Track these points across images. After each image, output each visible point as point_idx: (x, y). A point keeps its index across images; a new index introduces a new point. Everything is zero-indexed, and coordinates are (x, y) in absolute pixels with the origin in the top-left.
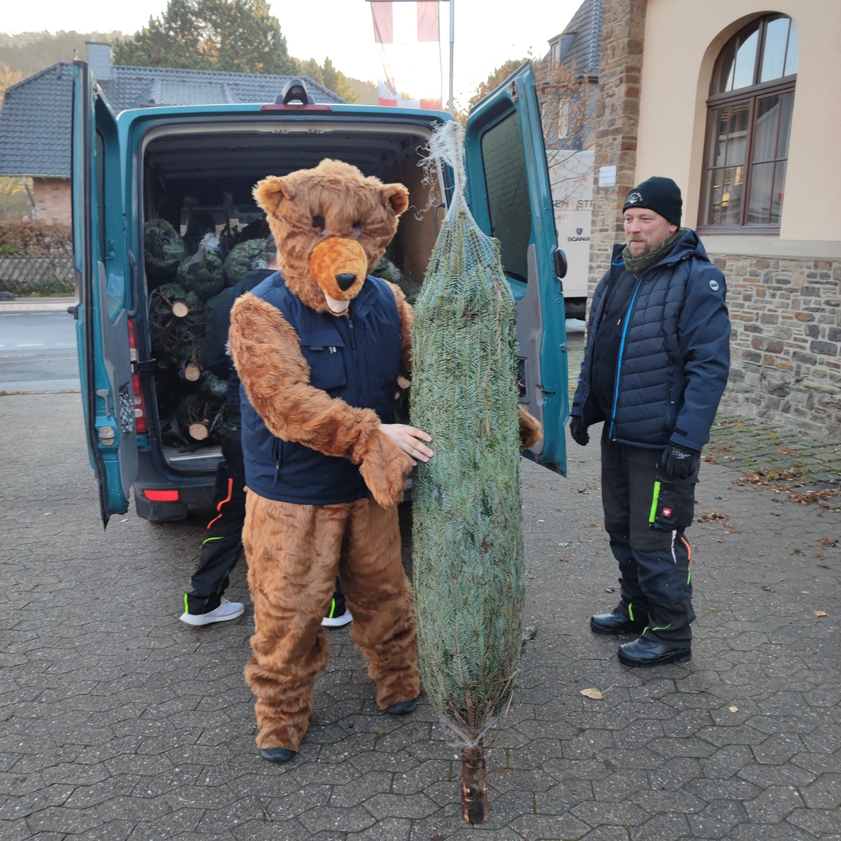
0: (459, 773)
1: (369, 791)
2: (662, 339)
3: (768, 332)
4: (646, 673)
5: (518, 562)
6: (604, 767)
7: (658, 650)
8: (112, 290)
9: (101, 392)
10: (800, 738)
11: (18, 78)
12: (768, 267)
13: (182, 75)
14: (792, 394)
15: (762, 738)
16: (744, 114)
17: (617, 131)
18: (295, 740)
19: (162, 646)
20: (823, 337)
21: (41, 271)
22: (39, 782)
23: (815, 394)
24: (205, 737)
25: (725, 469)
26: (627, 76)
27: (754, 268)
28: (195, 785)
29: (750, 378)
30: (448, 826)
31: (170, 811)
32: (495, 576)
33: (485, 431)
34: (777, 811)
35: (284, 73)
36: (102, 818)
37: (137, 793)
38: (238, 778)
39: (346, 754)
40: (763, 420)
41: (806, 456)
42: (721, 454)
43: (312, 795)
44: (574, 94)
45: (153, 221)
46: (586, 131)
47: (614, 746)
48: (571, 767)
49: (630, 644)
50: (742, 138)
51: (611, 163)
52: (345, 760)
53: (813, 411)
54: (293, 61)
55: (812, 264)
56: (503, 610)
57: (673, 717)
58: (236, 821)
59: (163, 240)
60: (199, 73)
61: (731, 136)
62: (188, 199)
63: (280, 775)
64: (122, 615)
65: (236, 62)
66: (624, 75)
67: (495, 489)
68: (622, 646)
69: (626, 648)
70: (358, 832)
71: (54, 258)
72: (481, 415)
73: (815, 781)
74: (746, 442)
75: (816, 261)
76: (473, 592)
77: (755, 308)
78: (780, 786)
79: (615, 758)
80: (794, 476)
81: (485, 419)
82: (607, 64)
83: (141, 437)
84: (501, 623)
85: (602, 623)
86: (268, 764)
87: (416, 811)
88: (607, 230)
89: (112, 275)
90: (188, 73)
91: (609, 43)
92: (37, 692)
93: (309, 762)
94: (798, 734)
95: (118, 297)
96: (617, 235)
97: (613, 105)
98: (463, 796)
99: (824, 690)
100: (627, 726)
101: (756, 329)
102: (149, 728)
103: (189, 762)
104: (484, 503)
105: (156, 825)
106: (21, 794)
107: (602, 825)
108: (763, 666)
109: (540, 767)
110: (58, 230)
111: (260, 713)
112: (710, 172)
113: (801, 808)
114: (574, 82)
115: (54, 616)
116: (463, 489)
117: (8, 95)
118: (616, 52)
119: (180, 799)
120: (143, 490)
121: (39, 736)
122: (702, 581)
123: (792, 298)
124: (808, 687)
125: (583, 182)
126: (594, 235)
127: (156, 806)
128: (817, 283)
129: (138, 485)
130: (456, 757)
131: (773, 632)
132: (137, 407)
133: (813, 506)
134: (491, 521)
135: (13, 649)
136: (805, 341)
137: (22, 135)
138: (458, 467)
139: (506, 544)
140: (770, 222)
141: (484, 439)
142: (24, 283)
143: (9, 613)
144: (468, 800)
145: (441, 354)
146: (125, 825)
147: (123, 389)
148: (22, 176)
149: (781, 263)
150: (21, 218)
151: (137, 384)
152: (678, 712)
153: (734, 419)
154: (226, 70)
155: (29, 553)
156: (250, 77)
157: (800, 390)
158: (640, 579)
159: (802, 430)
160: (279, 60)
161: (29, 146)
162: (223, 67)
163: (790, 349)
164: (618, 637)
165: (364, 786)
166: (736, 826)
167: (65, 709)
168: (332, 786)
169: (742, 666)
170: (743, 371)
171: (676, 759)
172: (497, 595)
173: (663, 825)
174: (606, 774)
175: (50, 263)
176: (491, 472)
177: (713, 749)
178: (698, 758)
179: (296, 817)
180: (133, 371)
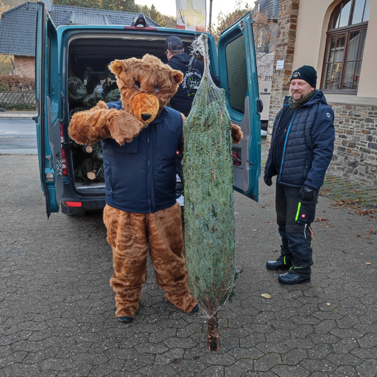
0: (207, 329)
1: (166, 336)
2: (303, 139)
3: (350, 138)
4: (290, 287)
5: (230, 238)
6: (271, 328)
7: (296, 277)
8: (52, 109)
9: (48, 157)
10: (358, 318)
11: (8, 8)
12: (351, 109)
13: (85, 10)
14: (359, 166)
15: (341, 317)
16: (343, 39)
17: (285, 44)
18: (133, 313)
19: (73, 270)
20: (374, 141)
21: (17, 99)
22: (16, 329)
23: (369, 166)
24: (92, 311)
25: (328, 199)
26: (291, 19)
27: (344, 109)
28: (88, 332)
29: (340, 158)
30: (201, 352)
31: (76, 343)
32: (218, 244)
33: (214, 179)
34: (346, 348)
35: (132, 11)
36: (45, 345)
37: (61, 335)
38: (107, 329)
39: (156, 319)
40: (345, 177)
41: (363, 194)
42: (326, 192)
43: (140, 337)
44: (266, 27)
45: (72, 78)
46: (270, 44)
47: (275, 319)
48: (256, 327)
49: (284, 274)
50: (342, 50)
51: (282, 59)
52: (156, 322)
53: (368, 174)
54: (137, 6)
55: (371, 108)
56: (222, 259)
57: (301, 307)
58: (106, 348)
59: (77, 87)
60: (93, 10)
61: (337, 49)
62: (88, 68)
63: (126, 328)
64: (54, 256)
65: (110, 5)
66: (289, 18)
67: (218, 205)
68: (280, 275)
69: (281, 276)
70: (161, 354)
71: (24, 93)
72: (212, 172)
73: (363, 336)
74: (337, 187)
75: (372, 107)
76: (208, 250)
77: (344, 127)
78: (348, 338)
79: (275, 324)
80: (358, 202)
81: (213, 173)
82: (282, 13)
83: (65, 177)
84: (221, 265)
85: (271, 265)
86: (121, 323)
87: (187, 345)
88: (279, 90)
89: (53, 103)
90: (88, 9)
91: (283, 4)
92: (15, 289)
93: (139, 323)
94: (357, 316)
95: (55, 113)
96: (283, 92)
97: (284, 32)
98: (208, 339)
99: (369, 297)
100: (281, 310)
101: (344, 137)
102: (67, 306)
103: (85, 321)
104: (213, 211)
105: (70, 349)
106: (8, 334)
107: (269, 353)
108: (342, 286)
109: (242, 327)
110: (26, 80)
111: (118, 301)
112: (327, 65)
113: (357, 347)
114: (266, 21)
115: (23, 255)
116: (204, 204)
117: (3, 16)
118: (286, 8)
119: (81, 338)
120: (65, 201)
121: (16, 309)
122: (316, 248)
123: (361, 123)
124: (362, 295)
125: (268, 67)
126: (273, 92)
127: (69, 341)
128: (373, 117)
129: (63, 199)
130: (205, 322)
131: (347, 271)
132: (63, 163)
133: (366, 216)
134: (217, 220)
135: (4, 269)
136: (366, 143)
137: (9, 35)
138: (201, 195)
139: (224, 230)
140: (353, 89)
141: (213, 182)
142: (9, 104)
143: (2, 254)
144: (210, 341)
145: (194, 144)
146: (55, 349)
147: (57, 155)
148: (9, 55)
149: (357, 107)
150: (8, 74)
151: (64, 153)
152: (304, 305)
153: (332, 177)
154: (105, 9)
155: (11, 227)
156: (117, 12)
157: (362, 165)
158: (289, 246)
159: (363, 182)
160: (130, 5)
161: (13, 40)
162: (104, 7)
163: (359, 146)
164: (278, 271)
165: (164, 334)
166: (328, 354)
167: (28, 297)
168: (150, 334)
169: (332, 285)
170: (337, 155)
171: (302, 325)
172: (219, 252)
173: (296, 353)
174: (272, 331)
175: (22, 95)
176: (216, 197)
177: (319, 321)
178: (312, 325)
179: (133, 347)
180: (62, 147)
